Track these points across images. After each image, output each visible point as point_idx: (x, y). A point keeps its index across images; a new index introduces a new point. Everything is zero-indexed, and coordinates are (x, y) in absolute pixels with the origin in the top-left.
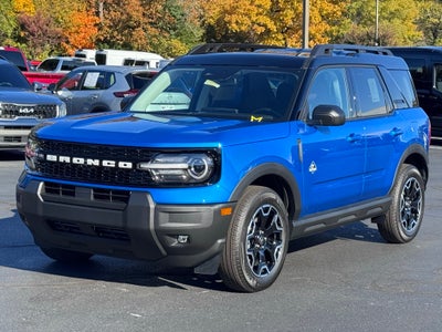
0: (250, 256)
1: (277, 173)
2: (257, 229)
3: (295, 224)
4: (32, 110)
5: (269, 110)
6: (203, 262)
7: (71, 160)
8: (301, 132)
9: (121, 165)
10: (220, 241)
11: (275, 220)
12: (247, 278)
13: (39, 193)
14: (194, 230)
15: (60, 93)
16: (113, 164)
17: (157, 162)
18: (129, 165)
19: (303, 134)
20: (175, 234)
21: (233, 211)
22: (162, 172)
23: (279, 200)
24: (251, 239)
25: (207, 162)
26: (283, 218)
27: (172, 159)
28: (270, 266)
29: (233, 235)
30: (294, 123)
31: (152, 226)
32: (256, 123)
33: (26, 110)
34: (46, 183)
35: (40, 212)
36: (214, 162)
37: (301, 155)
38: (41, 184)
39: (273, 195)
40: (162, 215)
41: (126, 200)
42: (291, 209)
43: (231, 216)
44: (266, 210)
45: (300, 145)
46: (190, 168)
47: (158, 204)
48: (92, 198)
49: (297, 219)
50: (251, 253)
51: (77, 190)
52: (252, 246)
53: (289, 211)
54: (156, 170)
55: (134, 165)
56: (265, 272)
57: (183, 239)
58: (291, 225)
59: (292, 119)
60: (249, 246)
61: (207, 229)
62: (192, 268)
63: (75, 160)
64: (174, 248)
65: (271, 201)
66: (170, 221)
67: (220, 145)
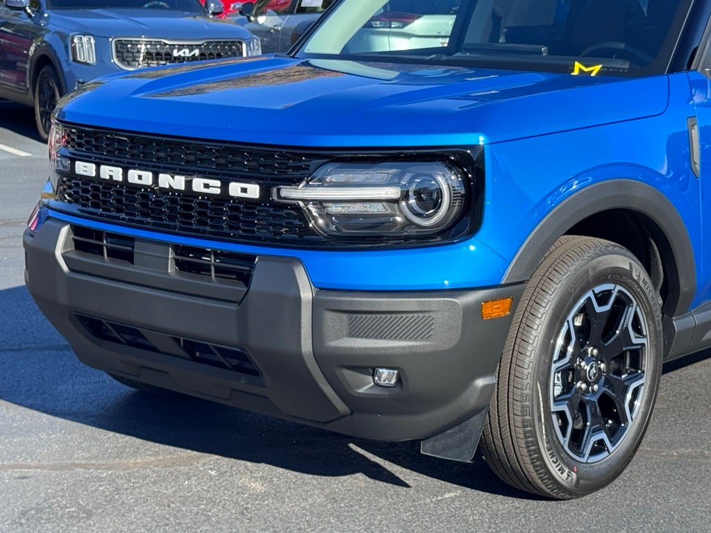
0: (561, 415)
1: (635, 206)
2: (580, 345)
3: (678, 324)
4: (197, 52)
5: (622, 46)
6: (442, 430)
7: (125, 175)
8: (698, 99)
9: (235, 189)
10: (480, 382)
11: (627, 320)
12: (554, 469)
13: (58, 253)
14: (412, 355)
15: (262, 20)
16: (215, 187)
17: (322, 183)
18: (254, 191)
19: (702, 105)
20: (368, 364)
21: (513, 309)
22: (334, 209)
23: (639, 272)
24: (565, 372)
25: (446, 182)
26: (649, 314)
27: (359, 175)
28: (614, 434)
29: (515, 364)
30: (680, 78)
31: (306, 346)
32: (585, 78)
33: (186, 53)
34: (76, 230)
35: (63, 297)
36: (466, 182)
37: (697, 157)
38: (65, 230)
39: (623, 260)
40: (330, 317)
41: (246, 279)
42: (669, 291)
43: (509, 319)
44: (603, 298)
45: (695, 134)
46: (405, 196)
47: (322, 289)
48: (171, 269)
49: (685, 312)
50: (564, 407)
51: (138, 249)
52: (567, 387)
53: (664, 293)
54: (320, 203)
55: (265, 192)
56: (599, 448)
57: (387, 376)
58: (668, 329)
59: (675, 68)
60: (558, 390)
61: (447, 351)
62: (415, 444)
63: (134, 176)
64: (365, 399)
65: (617, 275)
66: (352, 334)
67: (481, 140)
